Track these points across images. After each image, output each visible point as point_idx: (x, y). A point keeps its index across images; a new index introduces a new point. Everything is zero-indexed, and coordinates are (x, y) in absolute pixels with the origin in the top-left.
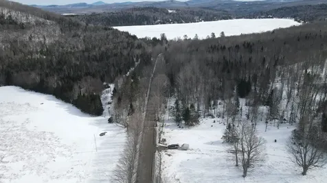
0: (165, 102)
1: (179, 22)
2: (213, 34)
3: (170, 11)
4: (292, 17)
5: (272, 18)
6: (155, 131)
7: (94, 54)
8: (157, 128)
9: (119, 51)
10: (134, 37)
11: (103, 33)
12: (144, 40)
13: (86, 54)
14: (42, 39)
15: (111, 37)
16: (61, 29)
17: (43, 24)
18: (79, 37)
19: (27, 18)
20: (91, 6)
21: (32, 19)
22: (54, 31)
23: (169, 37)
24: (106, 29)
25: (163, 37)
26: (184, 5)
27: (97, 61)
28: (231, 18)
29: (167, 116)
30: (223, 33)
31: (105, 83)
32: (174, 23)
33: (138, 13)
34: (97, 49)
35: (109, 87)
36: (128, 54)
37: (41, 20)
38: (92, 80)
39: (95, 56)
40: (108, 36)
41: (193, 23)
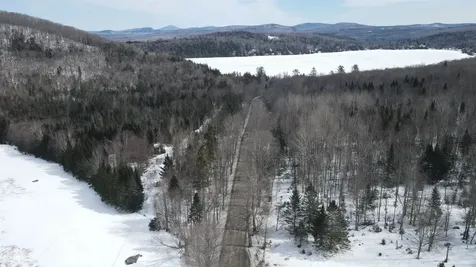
0: (268, 187)
1: (284, 52)
2: (341, 68)
3: (270, 38)
4: (457, 47)
5: (425, 48)
6: (246, 257)
7: (150, 94)
8: (252, 251)
9: (190, 91)
10: (216, 72)
11: (170, 65)
12: (231, 76)
13: (137, 95)
14: (76, 73)
15: (180, 71)
16: (107, 60)
17: (81, 51)
18: (133, 71)
19: (58, 43)
20: (158, 32)
21: (65, 44)
22: (96, 61)
23: (270, 73)
24: (173, 60)
25: (261, 71)
26: (291, 31)
27: (152, 106)
28: (362, 49)
29: (272, 221)
30: (356, 67)
31: (156, 145)
32: (276, 54)
33: (224, 39)
34: (155, 88)
35: (163, 152)
36: (204, 96)
37: (78, 45)
38: (133, 137)
39: (151, 99)
40: (176, 69)
41: (305, 55)
